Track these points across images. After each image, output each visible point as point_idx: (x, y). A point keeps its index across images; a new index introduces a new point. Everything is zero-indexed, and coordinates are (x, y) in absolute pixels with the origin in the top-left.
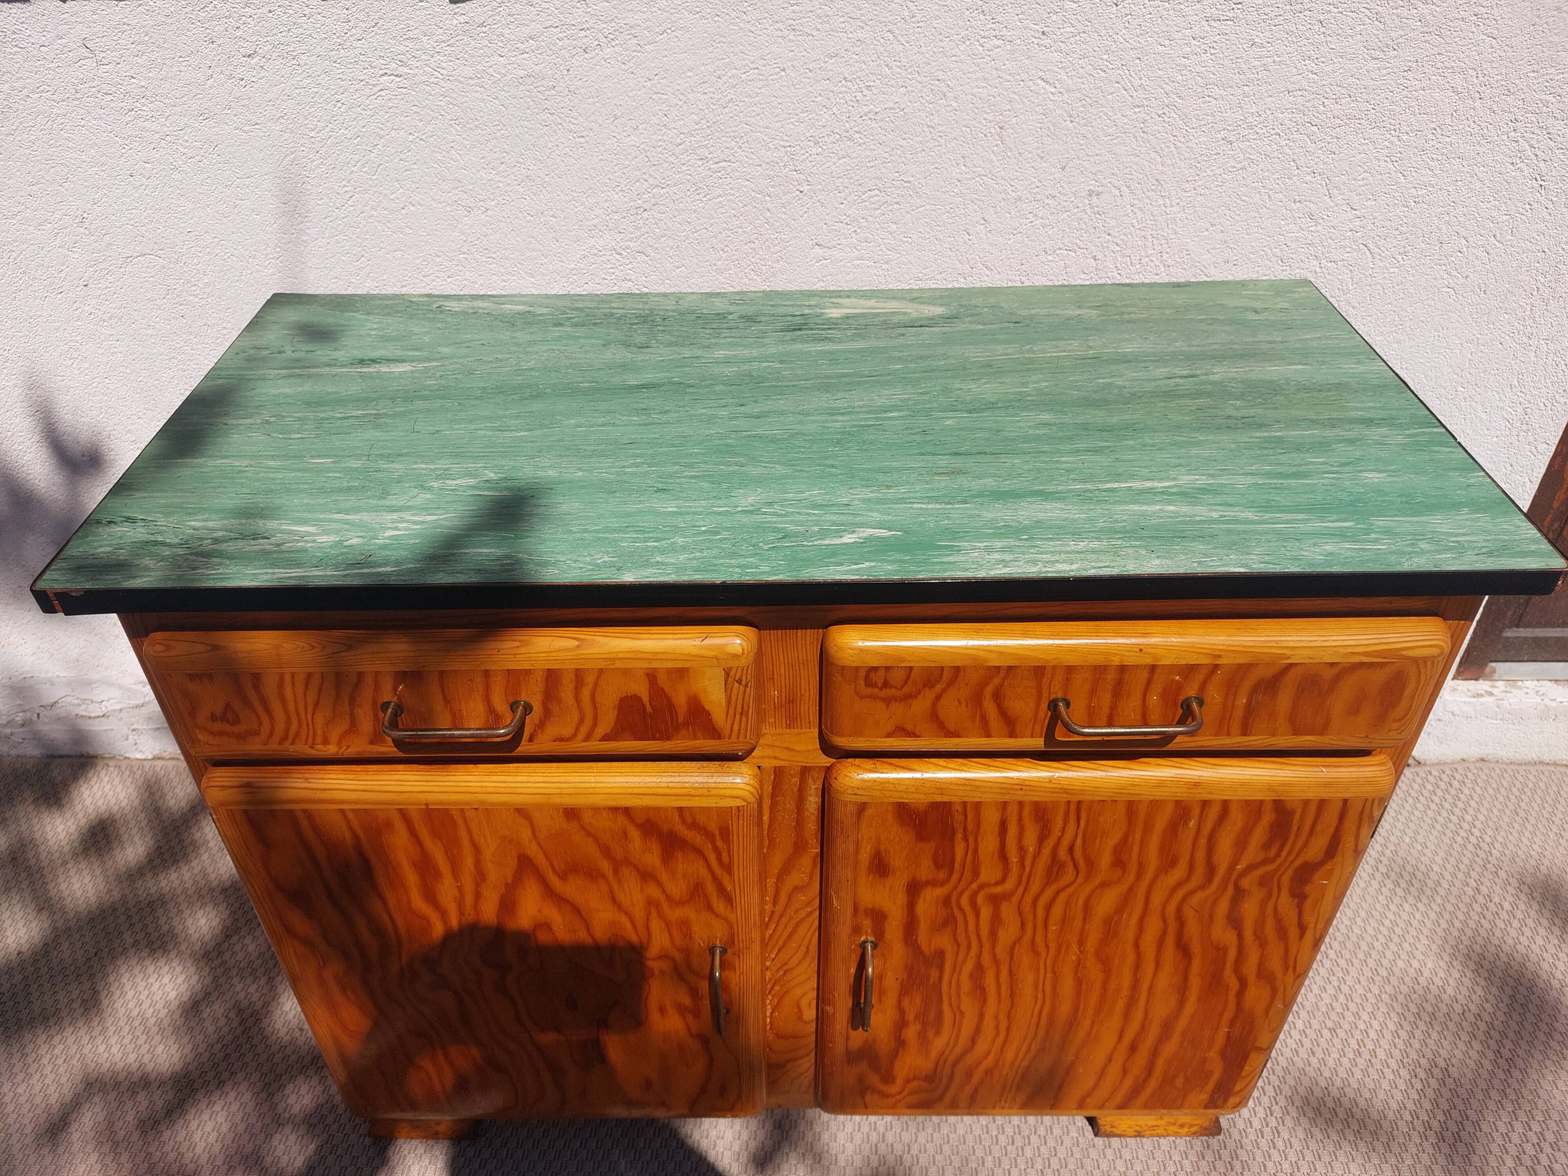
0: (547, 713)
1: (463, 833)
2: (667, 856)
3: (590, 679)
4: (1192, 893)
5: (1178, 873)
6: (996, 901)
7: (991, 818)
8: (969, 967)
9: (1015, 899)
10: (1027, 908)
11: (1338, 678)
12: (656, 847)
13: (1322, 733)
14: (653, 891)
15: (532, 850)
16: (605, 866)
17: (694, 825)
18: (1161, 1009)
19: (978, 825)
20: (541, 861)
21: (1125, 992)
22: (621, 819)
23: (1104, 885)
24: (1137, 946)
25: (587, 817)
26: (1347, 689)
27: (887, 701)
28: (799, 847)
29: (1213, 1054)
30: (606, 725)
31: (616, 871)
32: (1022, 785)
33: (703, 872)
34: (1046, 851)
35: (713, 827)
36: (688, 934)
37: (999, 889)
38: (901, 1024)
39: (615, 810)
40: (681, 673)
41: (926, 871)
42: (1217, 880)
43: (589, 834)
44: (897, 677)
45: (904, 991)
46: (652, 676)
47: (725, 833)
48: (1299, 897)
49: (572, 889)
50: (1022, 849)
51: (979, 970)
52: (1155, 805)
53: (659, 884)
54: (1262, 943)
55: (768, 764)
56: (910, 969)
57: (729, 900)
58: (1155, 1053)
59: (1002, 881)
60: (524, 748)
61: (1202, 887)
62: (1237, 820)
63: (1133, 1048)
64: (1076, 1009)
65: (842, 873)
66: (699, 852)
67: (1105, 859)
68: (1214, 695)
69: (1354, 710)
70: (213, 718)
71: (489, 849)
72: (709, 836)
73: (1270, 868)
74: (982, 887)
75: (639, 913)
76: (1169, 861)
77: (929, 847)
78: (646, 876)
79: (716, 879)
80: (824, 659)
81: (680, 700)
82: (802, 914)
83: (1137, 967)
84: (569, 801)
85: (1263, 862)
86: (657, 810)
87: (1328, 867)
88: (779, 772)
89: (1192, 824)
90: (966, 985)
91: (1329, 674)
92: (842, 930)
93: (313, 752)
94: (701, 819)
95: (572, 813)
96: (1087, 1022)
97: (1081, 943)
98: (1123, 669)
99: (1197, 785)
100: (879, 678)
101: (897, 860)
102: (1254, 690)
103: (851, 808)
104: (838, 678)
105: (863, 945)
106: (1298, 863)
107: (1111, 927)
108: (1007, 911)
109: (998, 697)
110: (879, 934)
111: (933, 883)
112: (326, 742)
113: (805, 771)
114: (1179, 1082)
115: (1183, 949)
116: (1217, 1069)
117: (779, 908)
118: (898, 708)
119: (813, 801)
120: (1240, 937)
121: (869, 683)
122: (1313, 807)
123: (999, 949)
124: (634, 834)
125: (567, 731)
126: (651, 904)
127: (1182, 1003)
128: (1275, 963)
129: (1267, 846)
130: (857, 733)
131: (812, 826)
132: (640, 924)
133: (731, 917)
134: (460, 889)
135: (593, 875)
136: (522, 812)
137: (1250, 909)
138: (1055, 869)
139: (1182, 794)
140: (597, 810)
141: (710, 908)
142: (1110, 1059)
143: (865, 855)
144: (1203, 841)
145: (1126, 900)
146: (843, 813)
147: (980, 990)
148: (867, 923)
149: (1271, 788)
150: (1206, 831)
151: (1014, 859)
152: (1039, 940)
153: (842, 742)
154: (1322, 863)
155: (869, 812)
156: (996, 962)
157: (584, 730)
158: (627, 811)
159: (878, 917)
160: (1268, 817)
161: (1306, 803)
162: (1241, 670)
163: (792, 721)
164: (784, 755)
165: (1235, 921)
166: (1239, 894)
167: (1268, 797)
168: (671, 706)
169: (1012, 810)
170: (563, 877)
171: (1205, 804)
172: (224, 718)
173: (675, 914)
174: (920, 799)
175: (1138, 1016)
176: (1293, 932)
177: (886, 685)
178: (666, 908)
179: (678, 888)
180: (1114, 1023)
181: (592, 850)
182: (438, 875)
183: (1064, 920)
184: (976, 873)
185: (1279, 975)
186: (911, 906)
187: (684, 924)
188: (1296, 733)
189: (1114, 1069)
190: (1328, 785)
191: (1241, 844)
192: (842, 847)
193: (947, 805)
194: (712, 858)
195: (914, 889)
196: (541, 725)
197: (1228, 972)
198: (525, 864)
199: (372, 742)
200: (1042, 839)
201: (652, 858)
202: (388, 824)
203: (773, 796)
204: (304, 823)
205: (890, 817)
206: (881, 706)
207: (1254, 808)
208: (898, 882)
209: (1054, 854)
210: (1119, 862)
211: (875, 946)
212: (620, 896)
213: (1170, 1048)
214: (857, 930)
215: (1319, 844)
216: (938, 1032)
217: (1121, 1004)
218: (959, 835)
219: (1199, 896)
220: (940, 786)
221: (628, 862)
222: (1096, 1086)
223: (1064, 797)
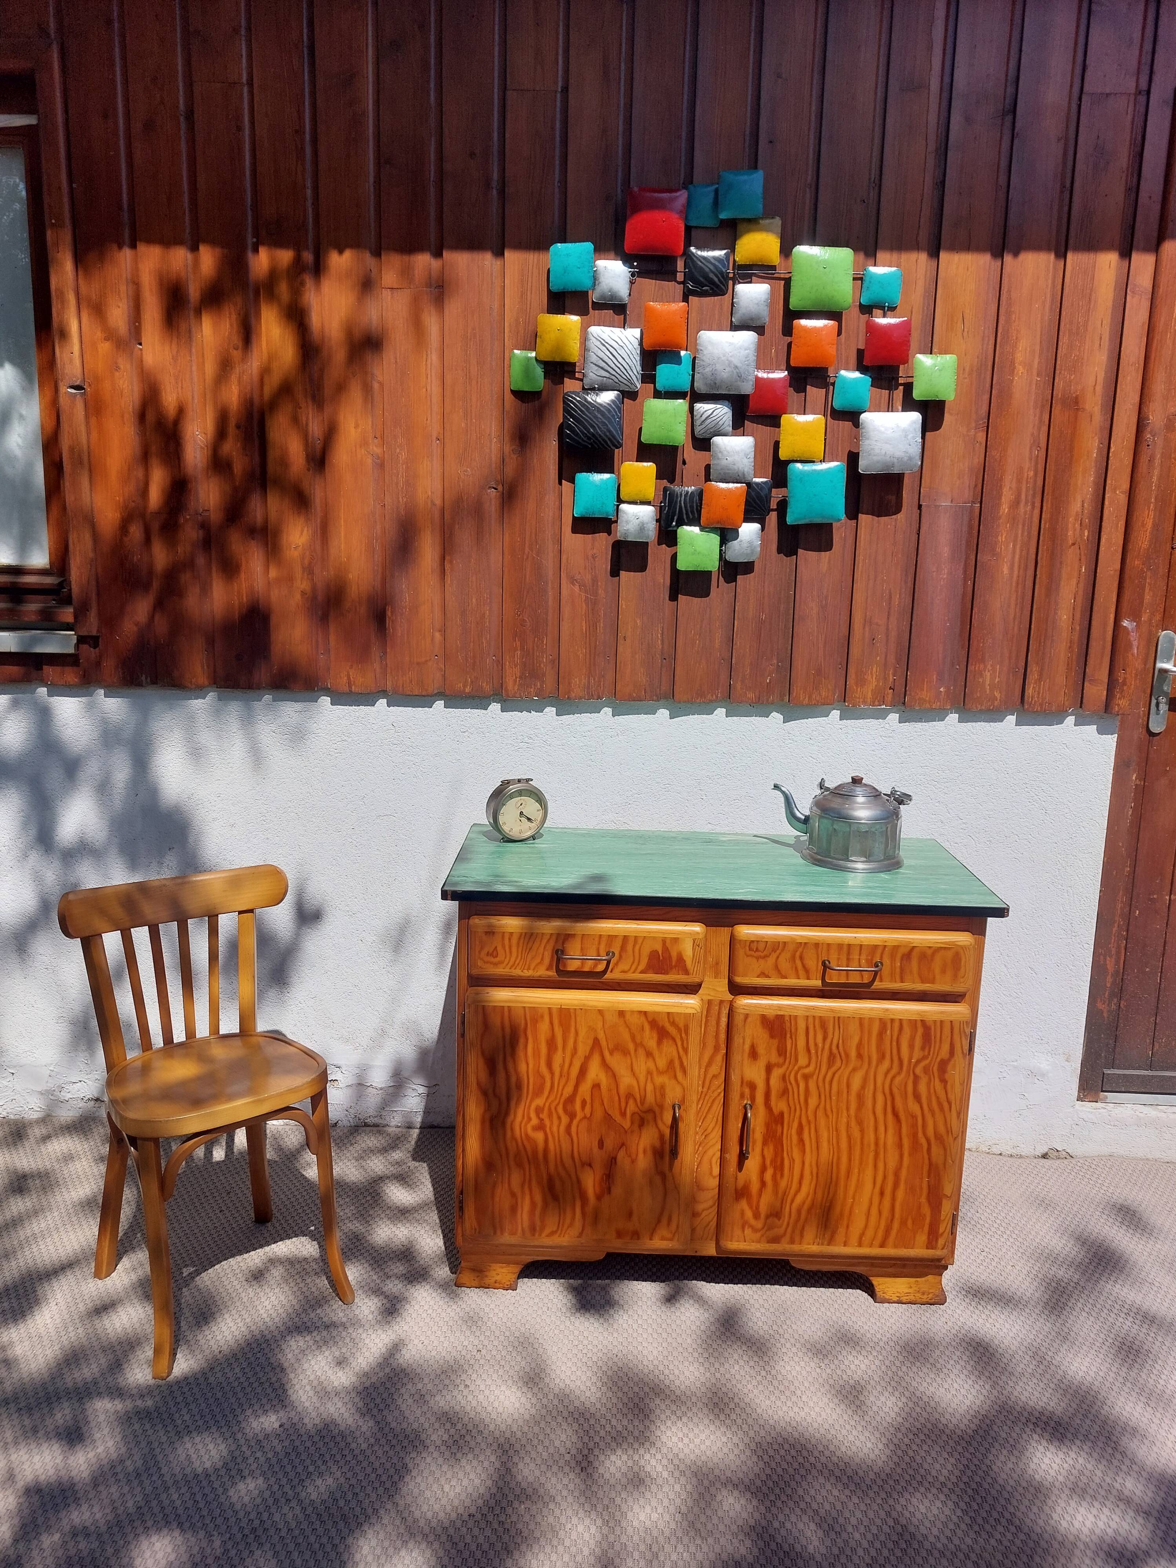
0: (620, 957)
1: (573, 1024)
2: (659, 1042)
3: (640, 941)
4: (894, 1077)
5: (886, 1064)
6: (806, 1077)
7: (802, 1025)
8: (795, 1125)
9: (815, 1077)
10: (821, 1084)
11: (933, 954)
12: (655, 1035)
13: (933, 983)
14: (651, 1064)
15: (601, 1036)
16: (631, 1046)
17: (673, 1024)
18: (892, 1164)
19: (796, 1029)
20: (604, 1043)
21: (873, 1147)
22: (643, 1019)
23: (854, 1070)
24: (874, 1113)
25: (628, 1016)
26: (938, 959)
27: (758, 958)
28: (717, 1048)
29: (923, 1200)
30: (642, 967)
31: (636, 1050)
32: (814, 1008)
33: (675, 1054)
34: (827, 1046)
35: (681, 1025)
36: (663, 1095)
37: (807, 1071)
38: (763, 1169)
39: (640, 1012)
40: (676, 940)
41: (774, 1058)
42: (905, 1068)
43: (627, 1026)
44: (761, 946)
45: (765, 1143)
46: (664, 941)
47: (686, 1028)
48: (944, 1081)
49: (615, 1062)
50: (816, 1045)
51: (801, 1127)
52: (871, 1020)
53: (654, 1060)
54: (933, 1115)
55: (706, 998)
56: (768, 1126)
57: (684, 1071)
58: (894, 1199)
59: (808, 1065)
60: (608, 976)
61: (899, 1073)
62: (907, 1031)
63: (882, 1194)
64: (850, 1160)
65: (736, 1058)
66: (674, 1040)
67: (853, 1054)
68: (887, 961)
69: (943, 971)
70: (488, 954)
71: (583, 1032)
72: (679, 1030)
73: (926, 1062)
74: (800, 1068)
75: (642, 1078)
76: (882, 1057)
77: (775, 1042)
78: (649, 1054)
79: (680, 1058)
80: (733, 939)
81: (674, 954)
82: (716, 1093)
83: (876, 1129)
84: (622, 1007)
85: (924, 1058)
86: (659, 1013)
87: (952, 1062)
88: (710, 1002)
89: (888, 1032)
90: (795, 1138)
91: (929, 952)
92: (735, 1095)
93: (522, 974)
94: (677, 1020)
95: (622, 1013)
96: (856, 1171)
97: (848, 1109)
98: (849, 945)
99: (887, 1010)
100: (754, 946)
101: (761, 1050)
102: (902, 959)
103: (742, 1017)
104: (738, 946)
105: (745, 1107)
106: (938, 1059)
107: (860, 1097)
108: (812, 1084)
109: (801, 958)
110: (753, 1098)
111: (779, 1066)
112: (529, 969)
113: (721, 1002)
114: (910, 1222)
115: (896, 1114)
116: (926, 1211)
117: (705, 1089)
118: (762, 961)
119: (724, 1020)
120: (921, 1107)
121: (750, 949)
122: (938, 1024)
123: (809, 1112)
124: (647, 1027)
125: (626, 968)
126: (649, 1073)
127: (901, 1156)
128: (942, 1129)
129: (923, 1048)
130: (745, 975)
131: (723, 1036)
132: (642, 1084)
133: (684, 1083)
134: (564, 1058)
135: (625, 1052)
136: (601, 1012)
137: (922, 1088)
138: (832, 1058)
139: (882, 1016)
140: (632, 1012)
141: (675, 1077)
142: (871, 1203)
143: (747, 1047)
144: (894, 1043)
145: (865, 1080)
146: (738, 1020)
147: (801, 1141)
148: (747, 1091)
149: (919, 1013)
150: (895, 1038)
151: (813, 1051)
152: (828, 1107)
153: (739, 980)
154: (949, 1060)
155: (749, 1020)
156: (809, 1122)
157: (634, 967)
158: (645, 1013)
159: (753, 1087)
160: (920, 1031)
161: (935, 1022)
162: (896, 948)
163: (717, 975)
164: (712, 993)
165: (917, 1097)
166: (916, 1079)
167: (918, 1018)
168: (670, 957)
169: (811, 1020)
170: (611, 1053)
171: (892, 1020)
172: (492, 955)
173: (659, 1080)
174: (771, 1013)
175: (881, 1165)
176: (946, 1105)
177: (757, 950)
178: (655, 1073)
179: (662, 1063)
180: (869, 1173)
181: (627, 1036)
182: (556, 1048)
183: (839, 1093)
184: (796, 1060)
185: (945, 1137)
186: (768, 1080)
187: (662, 1087)
188: (923, 981)
189: (874, 1211)
190: (942, 1012)
191: (911, 1046)
192: (737, 1040)
193: (783, 1016)
194: (679, 1044)
195: (769, 1069)
196: (616, 964)
197: (920, 1134)
198: (596, 1042)
199: (547, 969)
200: (825, 1039)
201: (652, 1043)
202: (542, 1017)
203: (707, 1016)
204: (506, 1014)
205: (758, 1023)
206: (755, 960)
207: (913, 1023)
208: (762, 1063)
209: (831, 1049)
210: (860, 1056)
211: (751, 1107)
212: (635, 1067)
213: (900, 1194)
214: (742, 1096)
215: (946, 1047)
216: (782, 1175)
217: (871, 1156)
218: (788, 1035)
219: (898, 1080)
220: (780, 1007)
221: (642, 1045)
222: (866, 1227)
223: (832, 1015)
